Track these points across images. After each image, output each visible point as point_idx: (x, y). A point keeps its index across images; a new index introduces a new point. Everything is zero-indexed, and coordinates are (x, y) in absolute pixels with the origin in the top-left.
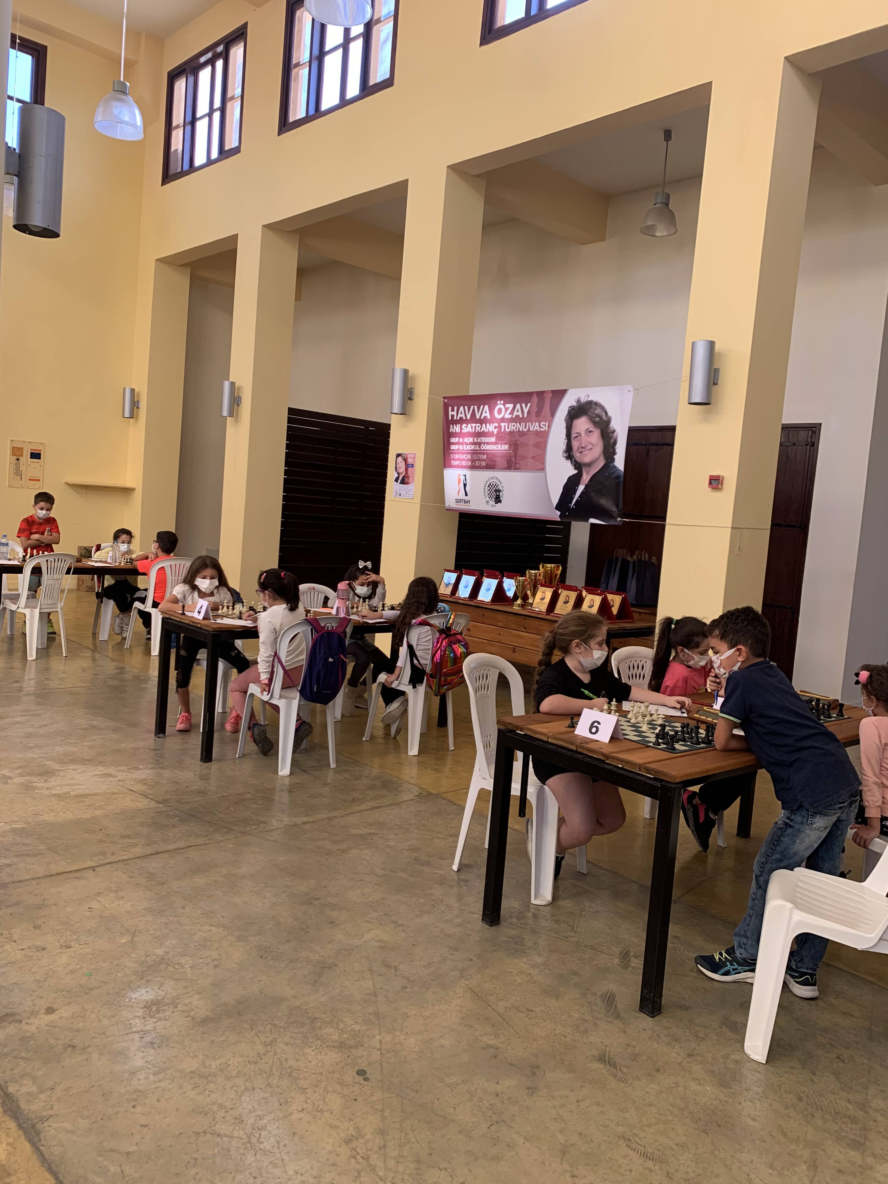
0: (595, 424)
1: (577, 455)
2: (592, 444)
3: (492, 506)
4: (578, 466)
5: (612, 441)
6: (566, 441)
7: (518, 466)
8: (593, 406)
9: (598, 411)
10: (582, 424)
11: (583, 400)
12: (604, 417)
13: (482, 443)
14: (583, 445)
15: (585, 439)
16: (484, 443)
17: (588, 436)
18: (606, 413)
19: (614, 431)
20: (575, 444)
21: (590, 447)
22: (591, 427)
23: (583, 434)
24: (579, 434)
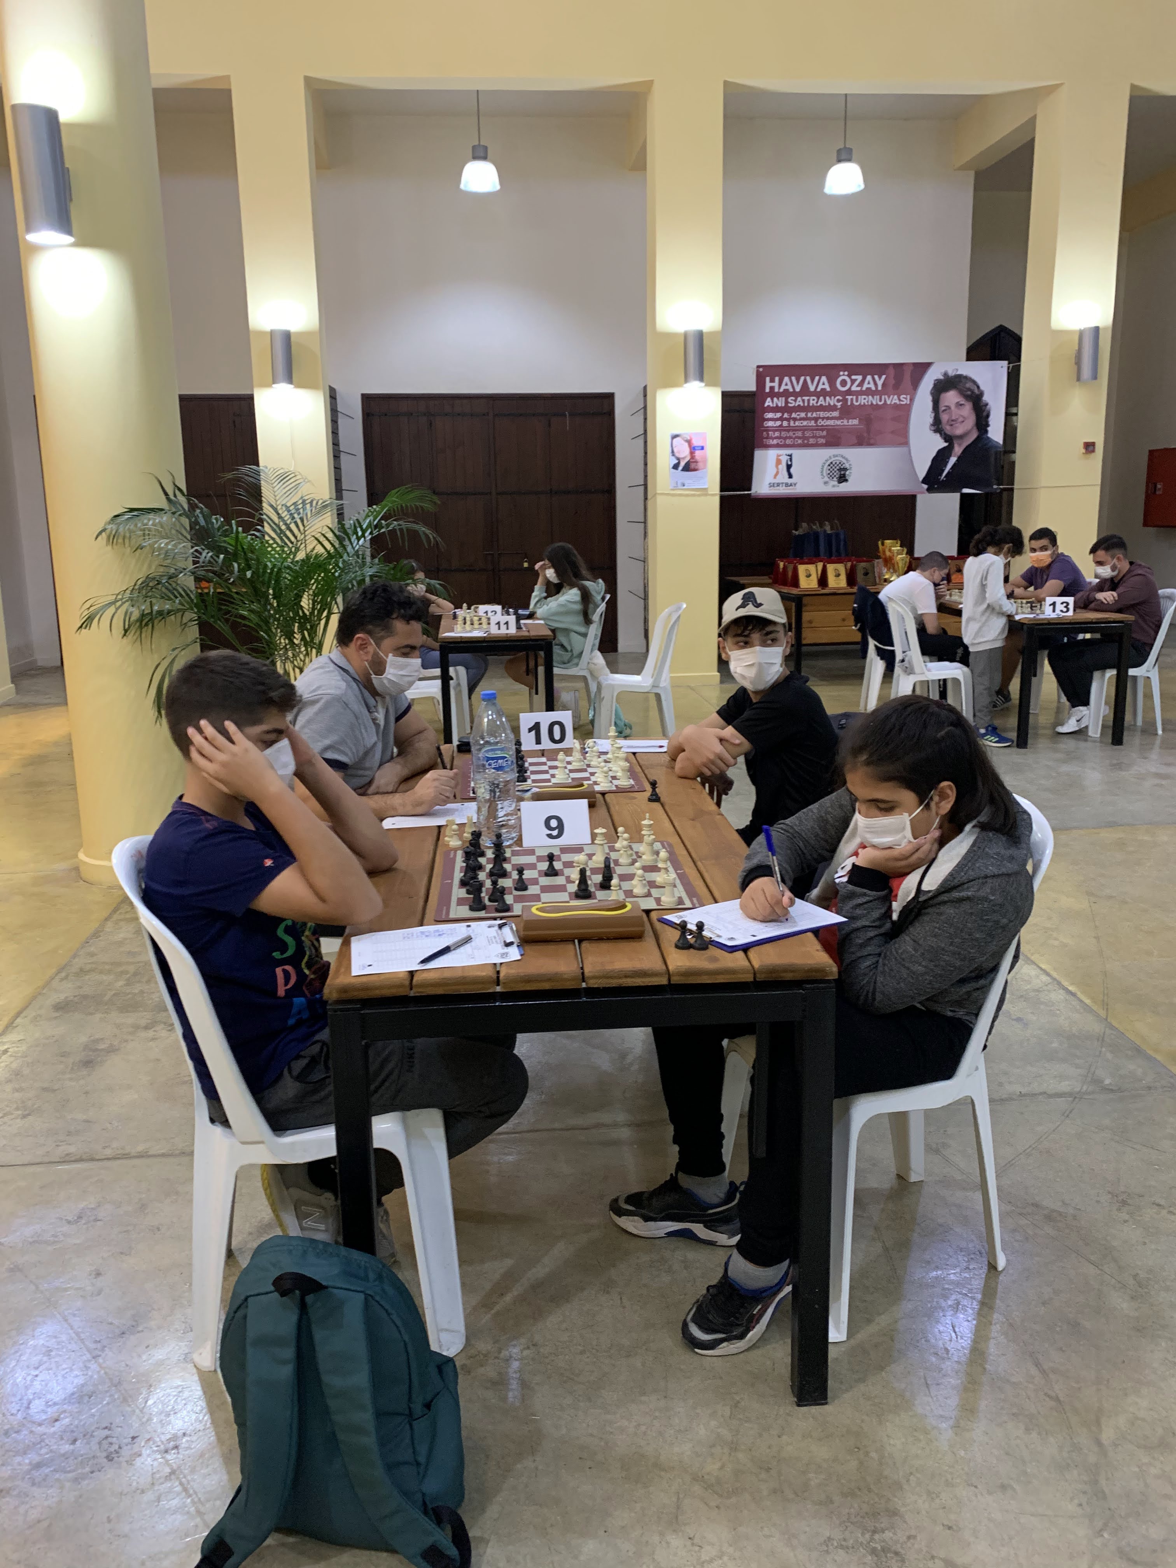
0: (967, 397)
1: (948, 429)
2: (964, 418)
3: (834, 486)
4: (948, 438)
5: (985, 414)
6: (933, 415)
7: (872, 441)
8: (963, 380)
9: (969, 385)
10: (951, 398)
11: (951, 373)
12: (976, 391)
13: (820, 418)
14: (953, 418)
15: (956, 413)
16: (823, 419)
17: (959, 409)
18: (978, 387)
19: (987, 405)
20: (944, 417)
21: (961, 419)
22: (962, 401)
23: (953, 407)
24: (949, 407)
